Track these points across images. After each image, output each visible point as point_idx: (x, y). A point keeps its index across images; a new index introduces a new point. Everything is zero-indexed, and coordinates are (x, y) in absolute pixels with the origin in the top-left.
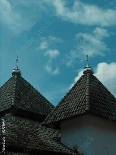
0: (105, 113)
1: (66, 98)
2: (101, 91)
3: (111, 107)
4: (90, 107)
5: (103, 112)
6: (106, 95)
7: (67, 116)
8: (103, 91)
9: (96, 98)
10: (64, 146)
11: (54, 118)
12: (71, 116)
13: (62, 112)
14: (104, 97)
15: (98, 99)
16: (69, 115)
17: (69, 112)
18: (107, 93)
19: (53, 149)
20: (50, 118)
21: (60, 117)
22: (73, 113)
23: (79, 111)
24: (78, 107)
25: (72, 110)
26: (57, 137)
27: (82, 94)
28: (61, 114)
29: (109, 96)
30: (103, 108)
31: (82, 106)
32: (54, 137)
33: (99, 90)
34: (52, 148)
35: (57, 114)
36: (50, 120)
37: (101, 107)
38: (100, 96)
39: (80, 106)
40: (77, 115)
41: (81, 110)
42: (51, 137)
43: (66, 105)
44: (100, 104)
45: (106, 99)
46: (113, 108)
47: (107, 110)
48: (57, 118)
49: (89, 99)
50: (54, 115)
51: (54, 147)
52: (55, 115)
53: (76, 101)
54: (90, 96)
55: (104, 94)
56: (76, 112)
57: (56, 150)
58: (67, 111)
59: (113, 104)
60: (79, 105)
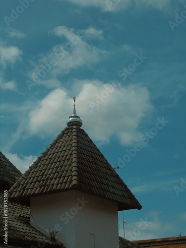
0: (97, 188)
1: (41, 161)
2: (92, 153)
3: (104, 179)
4: (79, 181)
5: (94, 187)
6: (97, 160)
7: (43, 189)
8: (94, 154)
9: (85, 165)
10: (37, 231)
11: (24, 189)
12: (51, 190)
13: (35, 182)
14: (95, 163)
15: (88, 167)
16: (48, 188)
17: (46, 183)
18: (99, 156)
19: (24, 236)
20: (16, 188)
21: (32, 189)
22: (53, 185)
23: (62, 183)
24: (60, 178)
25: (51, 182)
26: (23, 217)
27: (66, 158)
28: (34, 185)
29: (102, 161)
30: (94, 181)
31: (66, 178)
32: (20, 216)
33: (89, 151)
34: (22, 234)
35: (27, 184)
36: (16, 192)
37: (91, 180)
38: (90, 162)
39: (64, 177)
40: (59, 189)
41: (66, 183)
42: (16, 216)
43: (41, 171)
44: (91, 174)
45: (98, 165)
46: (107, 179)
47: (99, 183)
48: (28, 189)
49: (78, 167)
50: (23, 185)
51: (25, 233)
52: (25, 185)
53: (57, 167)
54: (78, 163)
55: (95, 159)
56: (57, 184)
57: (28, 238)
58: (43, 181)
59: (106, 173)
60: (61, 175)
